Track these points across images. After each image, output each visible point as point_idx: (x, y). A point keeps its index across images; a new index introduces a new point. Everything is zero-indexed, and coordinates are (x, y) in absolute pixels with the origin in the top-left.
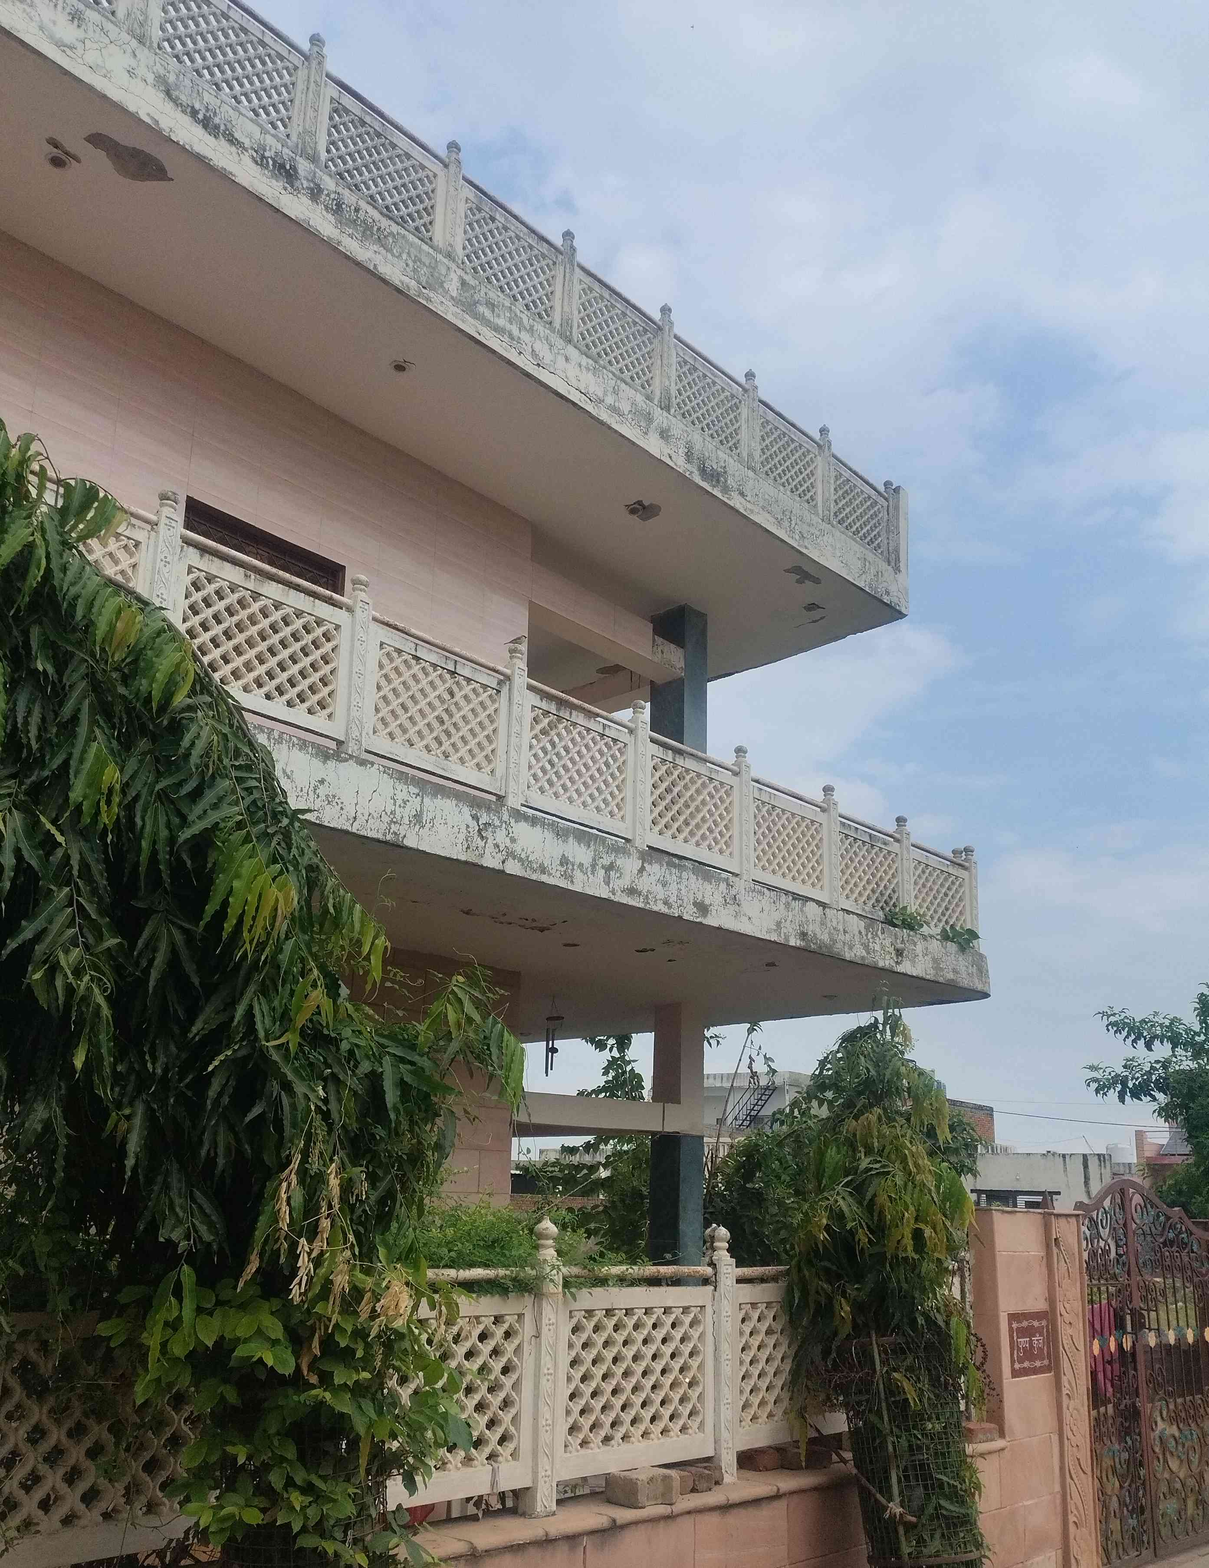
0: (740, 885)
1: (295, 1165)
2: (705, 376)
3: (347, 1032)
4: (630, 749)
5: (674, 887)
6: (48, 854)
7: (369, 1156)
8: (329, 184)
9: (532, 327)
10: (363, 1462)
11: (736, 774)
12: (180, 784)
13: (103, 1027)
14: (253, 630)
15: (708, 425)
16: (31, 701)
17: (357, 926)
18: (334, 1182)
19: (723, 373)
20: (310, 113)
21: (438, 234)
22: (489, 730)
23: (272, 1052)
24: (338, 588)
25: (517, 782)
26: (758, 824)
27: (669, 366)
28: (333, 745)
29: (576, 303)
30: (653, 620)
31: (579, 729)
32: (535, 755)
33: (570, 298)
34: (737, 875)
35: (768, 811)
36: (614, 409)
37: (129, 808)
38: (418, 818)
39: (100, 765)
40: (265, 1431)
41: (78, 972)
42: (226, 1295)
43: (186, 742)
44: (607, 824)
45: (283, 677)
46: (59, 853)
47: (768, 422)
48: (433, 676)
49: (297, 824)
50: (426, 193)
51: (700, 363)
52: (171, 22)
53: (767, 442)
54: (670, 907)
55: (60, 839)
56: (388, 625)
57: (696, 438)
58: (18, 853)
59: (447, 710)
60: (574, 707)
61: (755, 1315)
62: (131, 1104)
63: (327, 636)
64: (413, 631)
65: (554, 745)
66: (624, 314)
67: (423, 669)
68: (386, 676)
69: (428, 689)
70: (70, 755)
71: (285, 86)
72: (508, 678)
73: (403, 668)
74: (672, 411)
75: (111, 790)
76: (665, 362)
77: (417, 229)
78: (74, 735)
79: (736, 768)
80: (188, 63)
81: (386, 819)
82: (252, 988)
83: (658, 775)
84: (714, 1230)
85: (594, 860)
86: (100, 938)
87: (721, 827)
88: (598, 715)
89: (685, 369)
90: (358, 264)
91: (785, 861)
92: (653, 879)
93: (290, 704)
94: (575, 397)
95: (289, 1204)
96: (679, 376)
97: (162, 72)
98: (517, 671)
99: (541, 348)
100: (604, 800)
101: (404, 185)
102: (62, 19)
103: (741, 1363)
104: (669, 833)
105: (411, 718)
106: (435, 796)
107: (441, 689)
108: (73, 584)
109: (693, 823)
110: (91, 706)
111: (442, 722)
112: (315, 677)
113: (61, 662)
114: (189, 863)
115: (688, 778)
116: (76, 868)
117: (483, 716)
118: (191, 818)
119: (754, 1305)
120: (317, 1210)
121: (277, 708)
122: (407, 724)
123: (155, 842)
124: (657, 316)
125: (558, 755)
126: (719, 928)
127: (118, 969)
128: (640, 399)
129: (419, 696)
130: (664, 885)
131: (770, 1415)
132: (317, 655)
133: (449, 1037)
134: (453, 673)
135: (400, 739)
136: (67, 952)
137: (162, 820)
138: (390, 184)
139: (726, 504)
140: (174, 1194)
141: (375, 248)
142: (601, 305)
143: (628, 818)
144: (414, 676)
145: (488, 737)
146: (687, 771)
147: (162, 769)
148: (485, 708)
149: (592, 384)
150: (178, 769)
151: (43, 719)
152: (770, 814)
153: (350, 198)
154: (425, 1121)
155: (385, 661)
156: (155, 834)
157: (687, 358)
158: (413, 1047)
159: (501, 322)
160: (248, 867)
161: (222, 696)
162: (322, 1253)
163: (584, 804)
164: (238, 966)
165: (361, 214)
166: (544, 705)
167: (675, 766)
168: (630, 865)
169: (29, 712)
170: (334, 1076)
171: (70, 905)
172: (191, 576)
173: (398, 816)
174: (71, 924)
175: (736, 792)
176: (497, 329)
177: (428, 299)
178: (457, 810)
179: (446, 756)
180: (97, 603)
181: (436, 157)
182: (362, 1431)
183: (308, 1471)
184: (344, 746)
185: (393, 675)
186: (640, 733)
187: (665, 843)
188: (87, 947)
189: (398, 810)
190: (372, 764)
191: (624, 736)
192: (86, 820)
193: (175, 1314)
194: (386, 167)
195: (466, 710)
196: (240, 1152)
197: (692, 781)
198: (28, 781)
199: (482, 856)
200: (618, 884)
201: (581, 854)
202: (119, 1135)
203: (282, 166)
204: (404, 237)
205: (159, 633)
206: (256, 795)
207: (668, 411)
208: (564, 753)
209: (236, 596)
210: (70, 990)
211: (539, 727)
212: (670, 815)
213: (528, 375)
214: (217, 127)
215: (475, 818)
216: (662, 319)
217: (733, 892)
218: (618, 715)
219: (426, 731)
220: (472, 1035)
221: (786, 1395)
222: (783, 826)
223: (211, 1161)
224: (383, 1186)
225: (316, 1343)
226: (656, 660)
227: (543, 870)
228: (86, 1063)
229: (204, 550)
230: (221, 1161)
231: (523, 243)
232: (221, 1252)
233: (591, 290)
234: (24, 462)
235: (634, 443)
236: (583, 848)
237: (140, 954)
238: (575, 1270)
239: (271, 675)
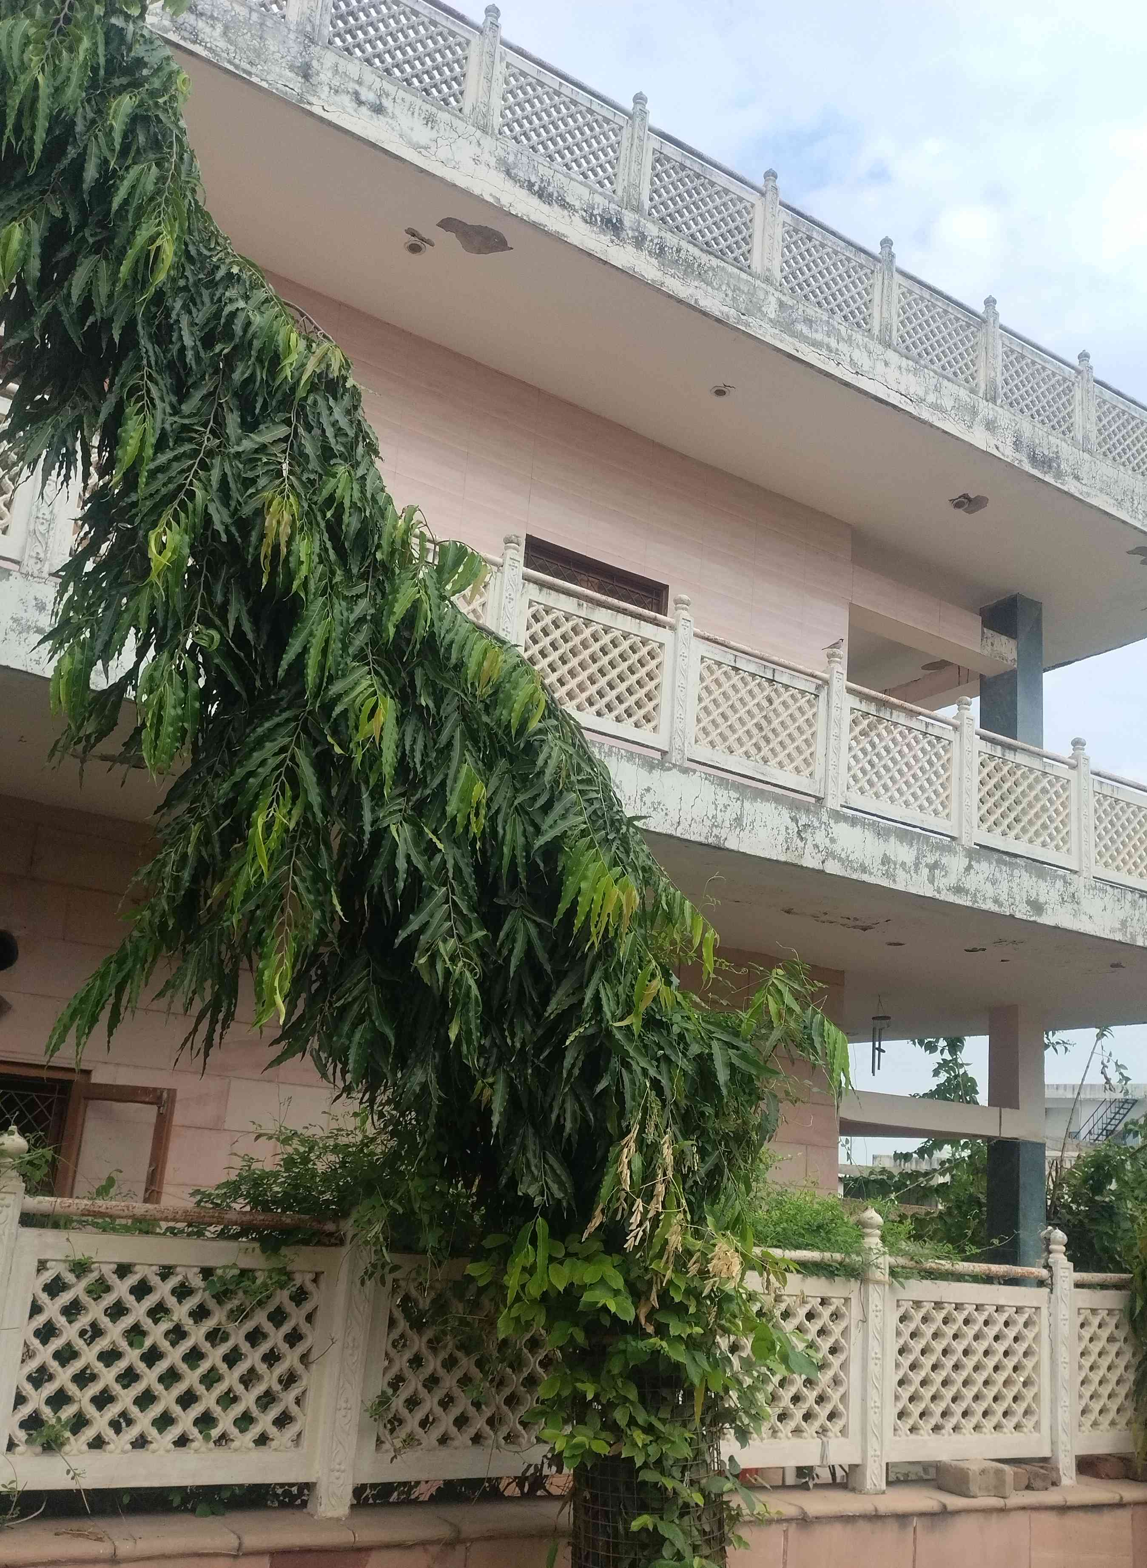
0: (1078, 883)
1: (634, 1134)
2: (1033, 363)
3: (677, 1018)
4: (955, 746)
5: (1004, 886)
6: (431, 859)
7: (698, 1132)
8: (652, 230)
9: (850, 337)
10: (698, 1410)
11: (1073, 767)
12: (534, 799)
13: (472, 1006)
14: (585, 654)
15: (1038, 411)
16: (416, 731)
17: (689, 921)
18: (667, 1152)
19: (1054, 357)
20: (634, 166)
21: (757, 262)
22: (807, 735)
23: (615, 1031)
24: (661, 608)
25: (836, 784)
26: (1099, 819)
27: (995, 357)
28: (658, 756)
29: (895, 308)
30: (981, 613)
31: (900, 728)
32: (855, 757)
33: (889, 303)
34: (1076, 872)
35: (1110, 805)
36: (936, 407)
37: (493, 820)
38: (738, 820)
39: (470, 783)
40: (609, 1371)
41: (453, 959)
42: (575, 1247)
43: (540, 762)
44: (931, 823)
45: (611, 695)
46: (438, 858)
47: (1104, 402)
48: (752, 685)
49: (631, 830)
50: (744, 224)
51: (1028, 351)
52: (510, 108)
53: (1105, 422)
54: (1001, 905)
55: (440, 846)
56: (708, 639)
57: (1026, 427)
58: (408, 857)
59: (765, 717)
60: (894, 707)
61: (1096, 1321)
62: (494, 1073)
63: (652, 655)
64: (733, 643)
65: (873, 746)
66: (946, 312)
67: (742, 679)
68: (707, 688)
69: (747, 698)
70: (447, 775)
71: (611, 146)
72: (826, 682)
73: (723, 679)
74: (999, 402)
75: (478, 803)
76: (990, 354)
77: (735, 259)
78: (449, 759)
79: (1073, 761)
80: (525, 142)
81: (708, 823)
82: (597, 975)
83: (985, 771)
84: (1050, 1233)
85: (917, 858)
86: (470, 931)
87: (1057, 823)
88: (920, 714)
89: (1012, 358)
90: (680, 301)
91: (1130, 856)
92: (981, 877)
93: (618, 719)
94: (894, 399)
95: (629, 1167)
96: (1006, 366)
97: (502, 154)
98: (836, 675)
99: (861, 357)
100: (928, 799)
101: (722, 220)
102: (418, 123)
103: (1080, 1367)
104: (999, 830)
105: (730, 726)
106: (755, 799)
107: (760, 698)
108: (448, 631)
109: (1025, 819)
110: (462, 732)
111: (761, 729)
112: (641, 693)
113: (439, 697)
114: (542, 865)
115: (1019, 773)
116: (451, 871)
117: (801, 721)
118: (544, 827)
119: (1094, 1311)
120: (654, 1176)
121: (607, 724)
122: (728, 733)
123: (514, 849)
124: (980, 309)
125: (878, 755)
126: (1056, 928)
127: (483, 956)
128: (963, 394)
129: (738, 705)
130: (993, 884)
131: (1113, 1423)
132: (642, 672)
133: (770, 1026)
134: (771, 681)
135: (721, 747)
136: (445, 941)
137: (519, 830)
138: (710, 221)
139: (1059, 489)
140: (530, 1155)
141: (696, 283)
142: (922, 306)
143: (954, 816)
144: (733, 686)
145: (806, 741)
146: (1018, 766)
147: (518, 786)
148: (803, 713)
149: (913, 385)
150: (532, 786)
151: (425, 746)
152: (1113, 808)
153: (671, 240)
154: (750, 1103)
155: (706, 673)
156: (514, 841)
157: (1014, 347)
158: (737, 1034)
159: (819, 337)
160: (593, 869)
161: (566, 718)
162: (658, 1214)
163: (907, 804)
164: (584, 956)
165: (683, 254)
166: (864, 707)
167: (1005, 761)
168: (956, 863)
169: (414, 741)
170: (666, 1058)
171: (447, 902)
172: (533, 609)
173: (719, 820)
174: (448, 918)
175: (1073, 785)
176: (815, 344)
177: (747, 325)
178: (776, 812)
179: (765, 761)
180: (467, 648)
181: (753, 187)
182: (696, 1381)
183: (648, 1412)
184: (668, 756)
185: (713, 687)
186: (966, 729)
187: (995, 841)
188: (460, 938)
189: (719, 814)
190: (694, 771)
191: (948, 733)
192: (460, 830)
193: (531, 1260)
194: (705, 205)
195: (784, 715)
196: (585, 1120)
197: (1024, 776)
198: (414, 799)
199: (801, 856)
200: (943, 882)
201: (904, 853)
202: (484, 1099)
203: (609, 221)
204: (723, 269)
205: (515, 668)
206: (596, 805)
207: (995, 403)
208: (884, 753)
209: (570, 624)
210: (448, 973)
211: (858, 729)
212: (999, 811)
213: (847, 384)
214: (550, 195)
215: (795, 820)
216: (986, 311)
217: (1071, 889)
218: (941, 713)
219: (745, 738)
220: (793, 1025)
221: (1130, 1405)
222: (1128, 820)
223: (560, 1127)
224: (711, 1161)
225: (654, 1296)
226: (985, 653)
227: (864, 869)
228: (458, 1036)
229: (542, 585)
230: (568, 1125)
231: (841, 257)
232: (569, 1209)
233: (911, 292)
234: (408, 530)
235: (957, 438)
236: (906, 847)
237: (502, 944)
238: (902, 1261)
239: (601, 694)
